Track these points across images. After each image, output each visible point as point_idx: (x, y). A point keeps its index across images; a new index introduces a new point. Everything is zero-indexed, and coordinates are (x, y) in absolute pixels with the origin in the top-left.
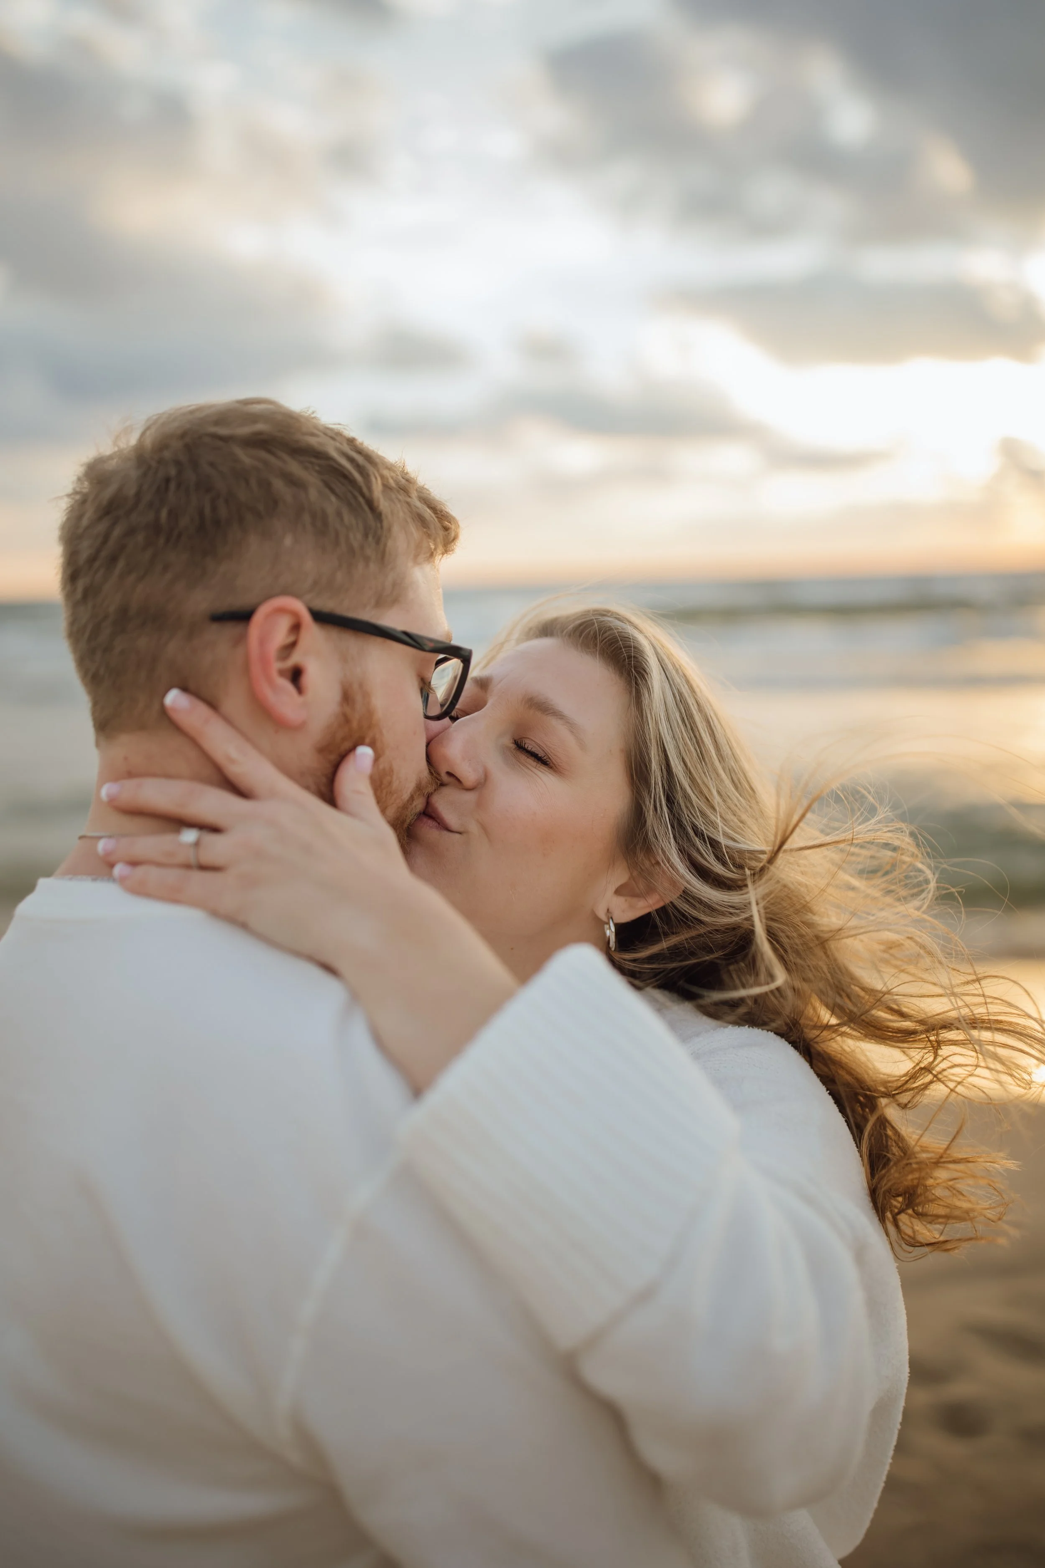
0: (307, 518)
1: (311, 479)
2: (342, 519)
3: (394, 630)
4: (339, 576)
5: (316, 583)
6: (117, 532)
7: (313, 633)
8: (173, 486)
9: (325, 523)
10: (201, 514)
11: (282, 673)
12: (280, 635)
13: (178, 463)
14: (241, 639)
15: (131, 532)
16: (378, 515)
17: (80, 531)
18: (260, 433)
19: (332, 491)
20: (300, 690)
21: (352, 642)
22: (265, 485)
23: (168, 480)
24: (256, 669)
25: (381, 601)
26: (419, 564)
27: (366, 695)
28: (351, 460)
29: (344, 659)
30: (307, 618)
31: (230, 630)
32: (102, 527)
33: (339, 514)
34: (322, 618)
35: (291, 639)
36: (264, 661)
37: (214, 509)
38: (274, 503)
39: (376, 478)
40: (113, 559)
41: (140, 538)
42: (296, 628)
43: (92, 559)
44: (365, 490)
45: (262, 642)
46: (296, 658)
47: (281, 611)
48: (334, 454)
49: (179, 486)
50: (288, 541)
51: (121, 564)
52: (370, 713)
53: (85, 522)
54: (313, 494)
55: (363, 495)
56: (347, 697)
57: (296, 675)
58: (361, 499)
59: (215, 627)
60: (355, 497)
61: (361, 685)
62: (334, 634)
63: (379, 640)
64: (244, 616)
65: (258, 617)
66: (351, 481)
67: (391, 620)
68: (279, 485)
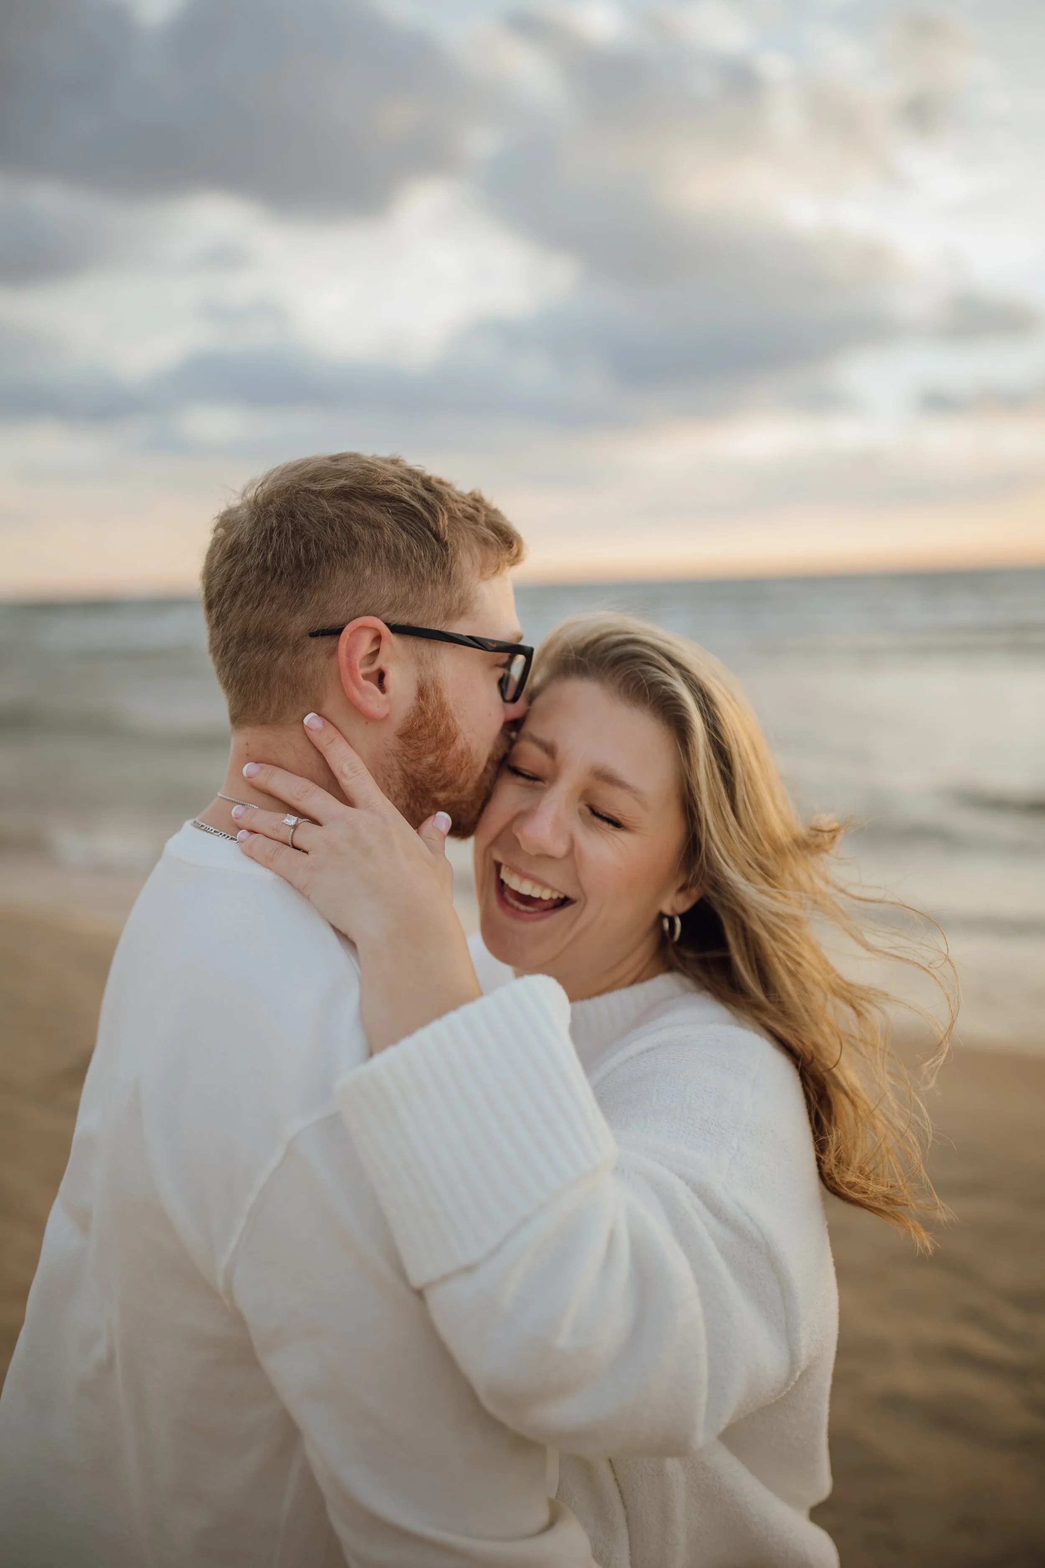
0: (382, 553)
1: (386, 520)
2: (412, 552)
3: (462, 635)
4: (411, 598)
5: (391, 604)
6: (238, 569)
7: (392, 642)
8: (275, 535)
9: (398, 557)
10: (297, 558)
11: (366, 677)
12: (365, 645)
13: (279, 515)
14: (333, 652)
15: (246, 572)
16: (445, 545)
17: (213, 569)
18: (342, 487)
19: (404, 529)
20: (382, 688)
21: (425, 648)
22: (347, 530)
23: (272, 531)
24: (345, 675)
25: (448, 616)
26: (485, 579)
27: (438, 691)
28: (423, 500)
29: (419, 662)
30: (385, 630)
31: (325, 643)
32: (226, 567)
33: (409, 548)
34: (397, 629)
35: (375, 648)
36: (351, 667)
37: (307, 551)
38: (354, 542)
39: (443, 514)
40: (235, 594)
41: (252, 576)
42: (378, 639)
43: (220, 594)
44: (432, 525)
45: (349, 654)
46: (380, 662)
47: (363, 628)
48: (406, 496)
49: (280, 534)
50: (368, 572)
51: (241, 598)
52: (442, 706)
53: (215, 564)
54: (387, 532)
55: (431, 530)
56: (422, 693)
57: (380, 677)
58: (429, 533)
59: (314, 641)
60: (424, 532)
61: (433, 683)
62: (411, 641)
63: (450, 645)
64: (336, 632)
65: (346, 633)
66: (421, 518)
67: (461, 628)
68: (357, 528)
